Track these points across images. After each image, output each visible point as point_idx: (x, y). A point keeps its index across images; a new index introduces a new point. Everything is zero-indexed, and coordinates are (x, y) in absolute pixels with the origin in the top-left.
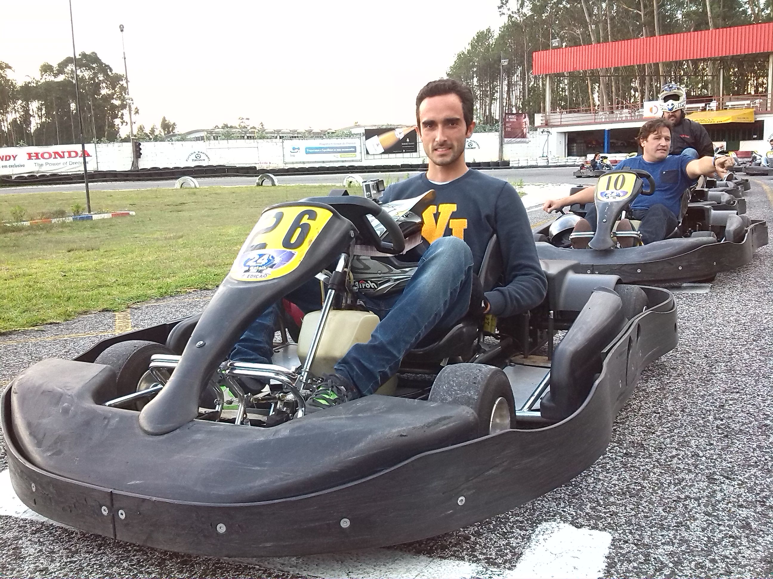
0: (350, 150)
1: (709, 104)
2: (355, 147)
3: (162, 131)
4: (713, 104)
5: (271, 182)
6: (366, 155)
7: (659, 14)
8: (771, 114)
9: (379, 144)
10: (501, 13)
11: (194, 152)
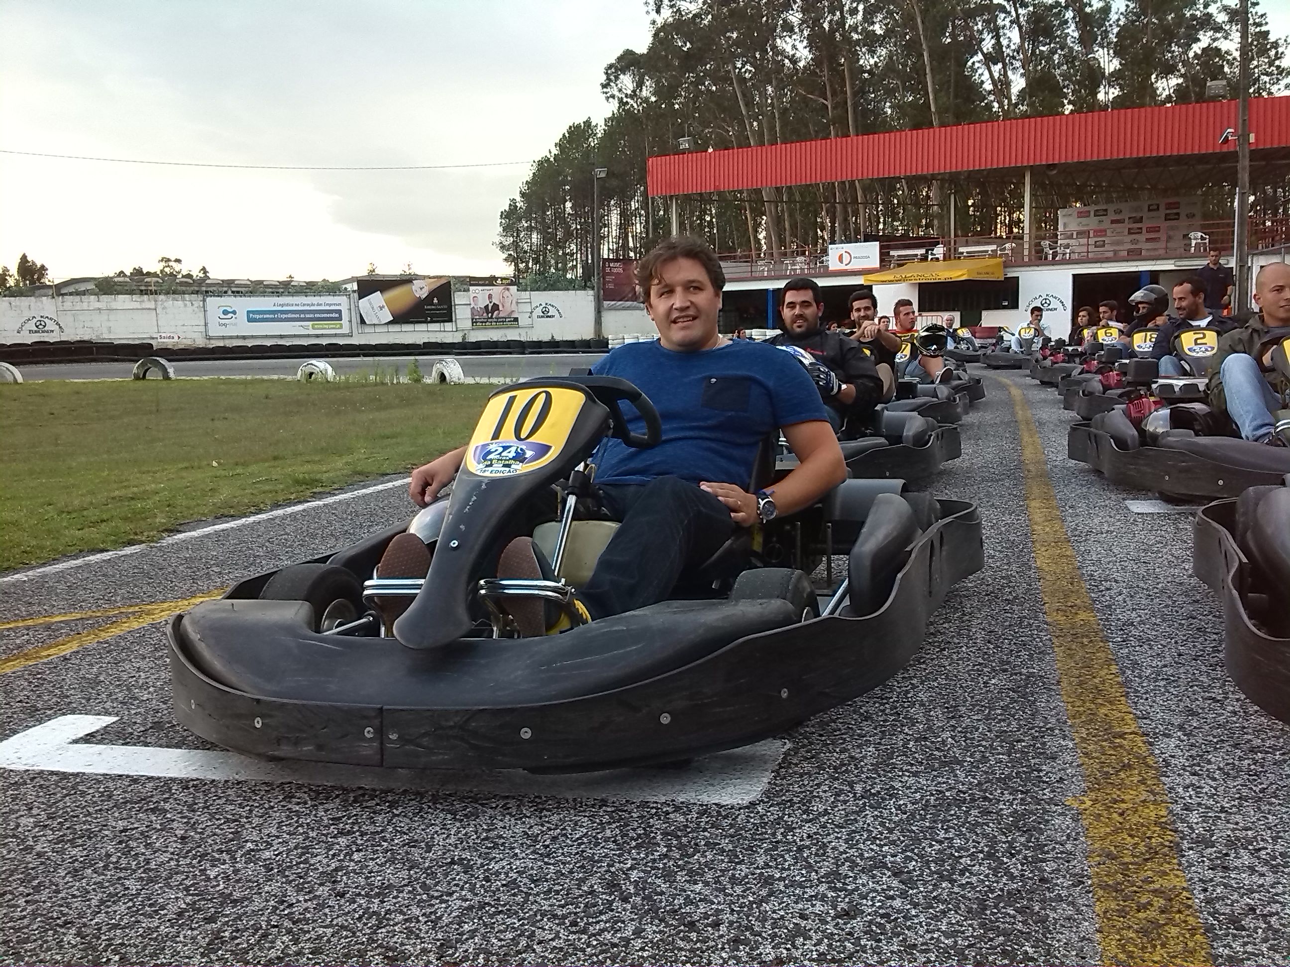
0: (331, 315)
1: (933, 250)
2: (339, 312)
3: (20, 279)
4: (939, 251)
5: (160, 374)
6: (359, 326)
7: (855, 106)
8: (1029, 266)
9: (383, 307)
10: (608, 95)
11: (34, 317)
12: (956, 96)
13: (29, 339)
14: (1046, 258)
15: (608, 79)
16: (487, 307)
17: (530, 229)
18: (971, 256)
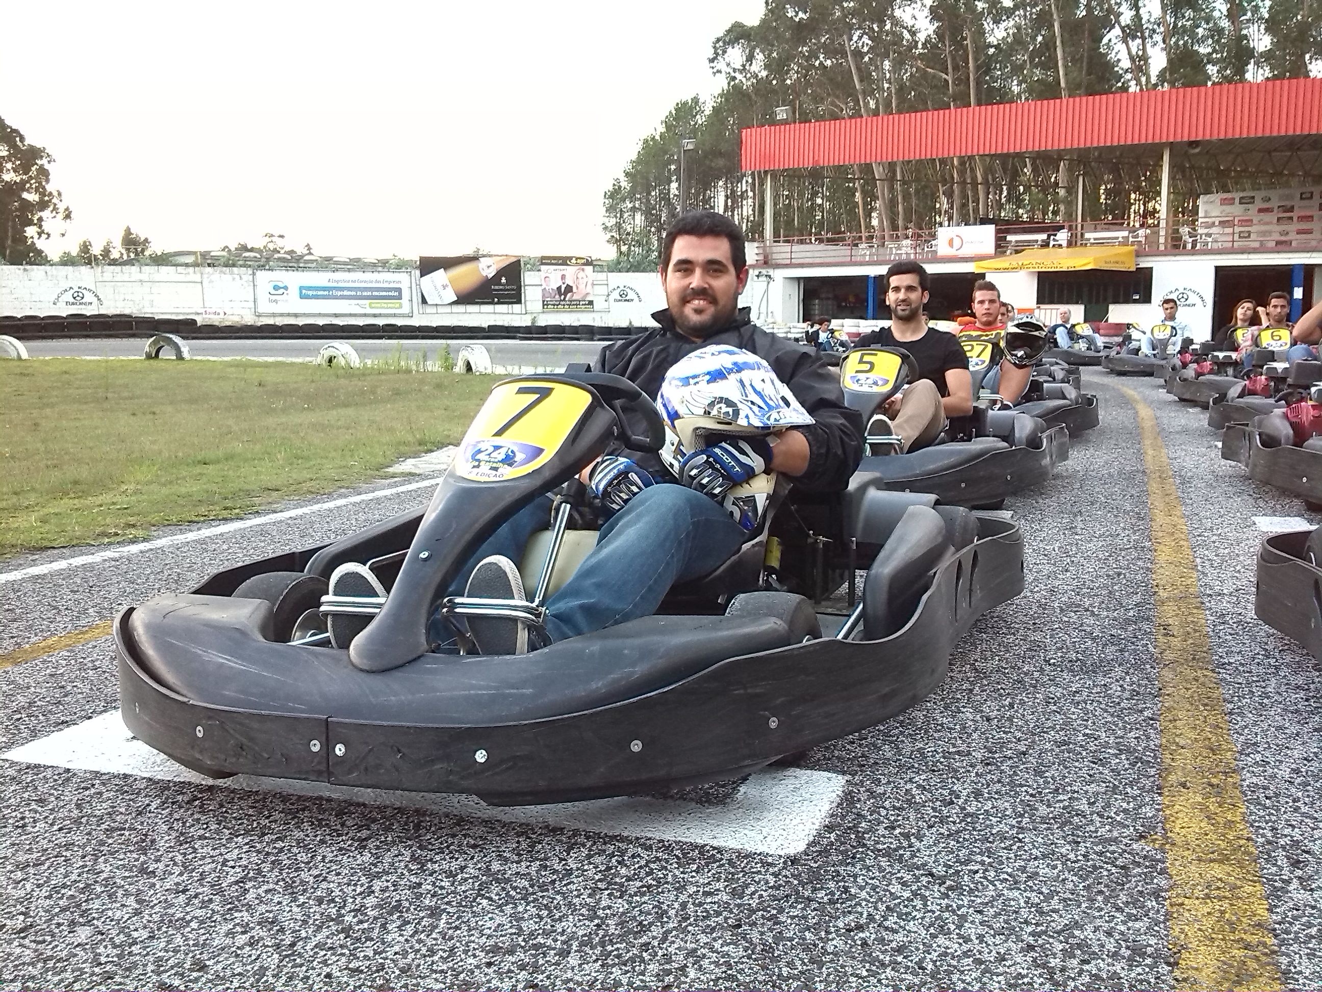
0: (390, 294)
1: (1055, 235)
2: (399, 290)
3: (124, 251)
4: (1062, 236)
5: (174, 352)
6: (420, 306)
7: (978, 83)
8: (1165, 255)
9: (447, 285)
10: (715, 70)
11: (71, 288)
12: (1089, 73)
13: (63, 311)
14: (1184, 247)
15: (717, 54)
16: (559, 288)
17: (634, 209)
18: (1099, 243)
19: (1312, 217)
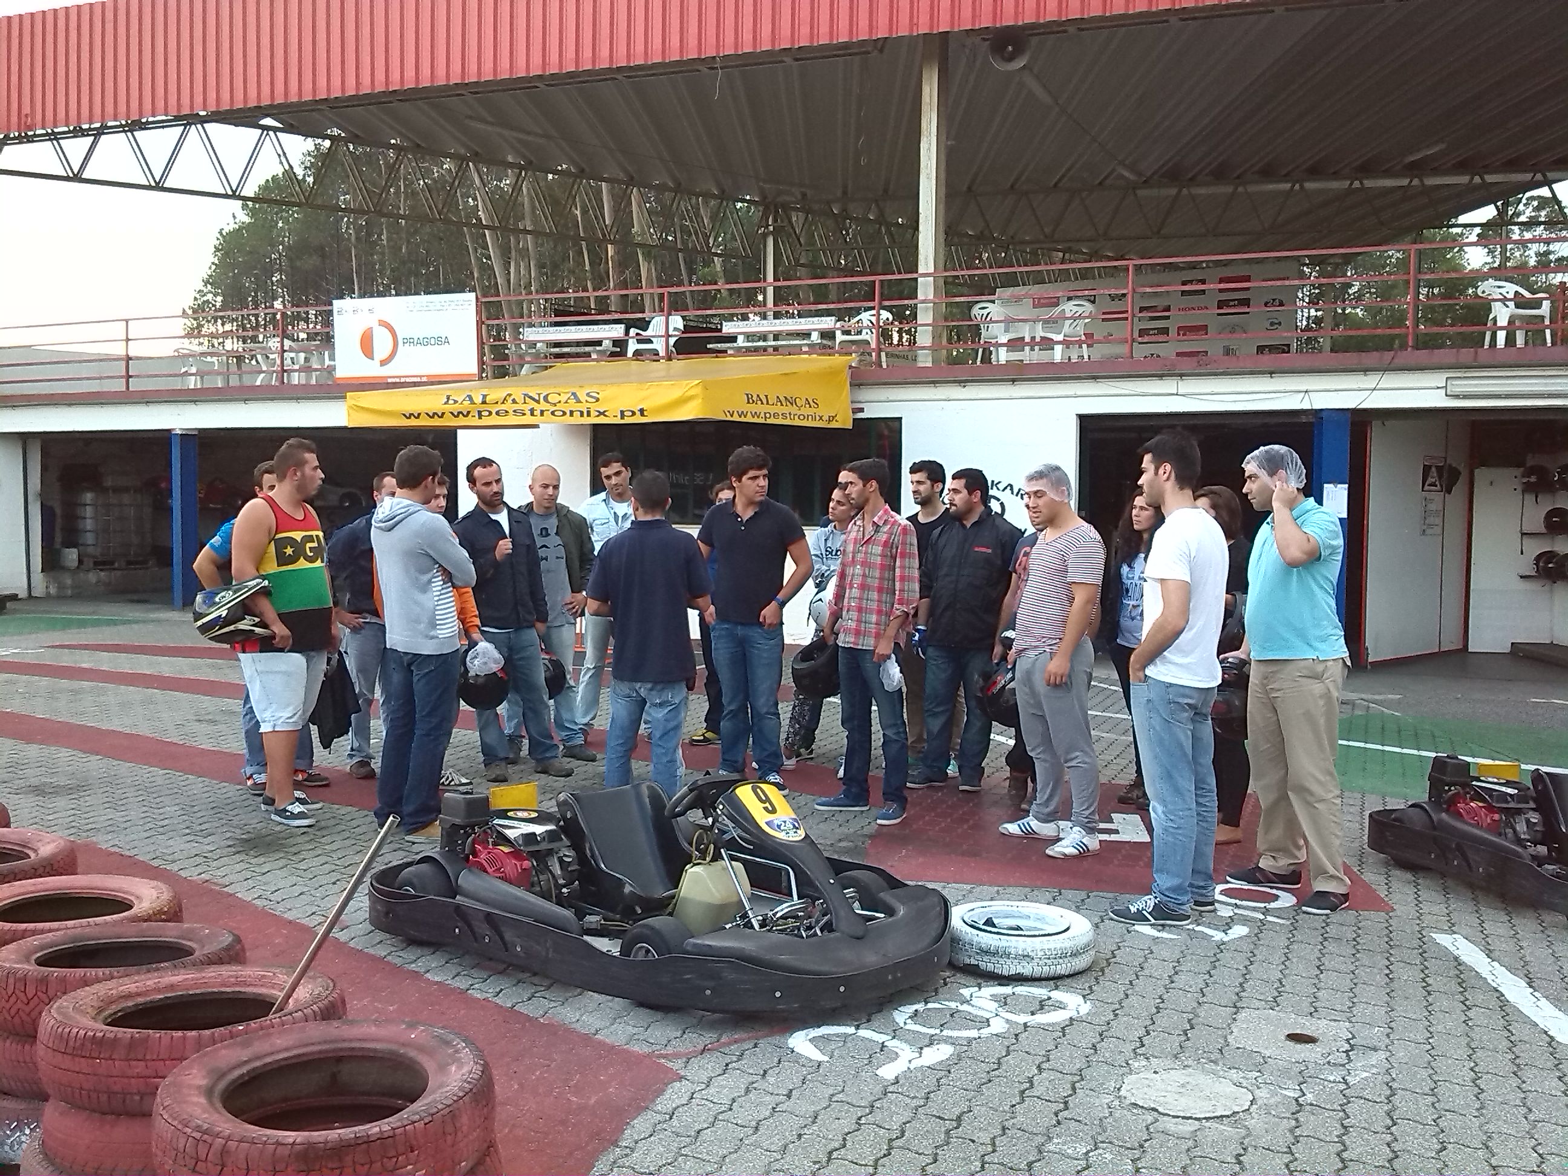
8: (936, 383)
18: (760, 346)
19: (1204, 328)
